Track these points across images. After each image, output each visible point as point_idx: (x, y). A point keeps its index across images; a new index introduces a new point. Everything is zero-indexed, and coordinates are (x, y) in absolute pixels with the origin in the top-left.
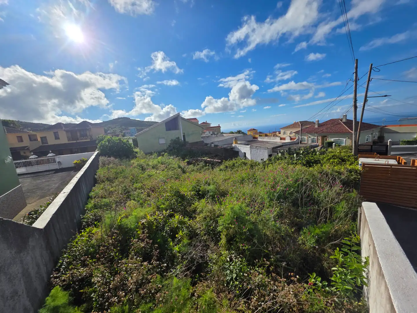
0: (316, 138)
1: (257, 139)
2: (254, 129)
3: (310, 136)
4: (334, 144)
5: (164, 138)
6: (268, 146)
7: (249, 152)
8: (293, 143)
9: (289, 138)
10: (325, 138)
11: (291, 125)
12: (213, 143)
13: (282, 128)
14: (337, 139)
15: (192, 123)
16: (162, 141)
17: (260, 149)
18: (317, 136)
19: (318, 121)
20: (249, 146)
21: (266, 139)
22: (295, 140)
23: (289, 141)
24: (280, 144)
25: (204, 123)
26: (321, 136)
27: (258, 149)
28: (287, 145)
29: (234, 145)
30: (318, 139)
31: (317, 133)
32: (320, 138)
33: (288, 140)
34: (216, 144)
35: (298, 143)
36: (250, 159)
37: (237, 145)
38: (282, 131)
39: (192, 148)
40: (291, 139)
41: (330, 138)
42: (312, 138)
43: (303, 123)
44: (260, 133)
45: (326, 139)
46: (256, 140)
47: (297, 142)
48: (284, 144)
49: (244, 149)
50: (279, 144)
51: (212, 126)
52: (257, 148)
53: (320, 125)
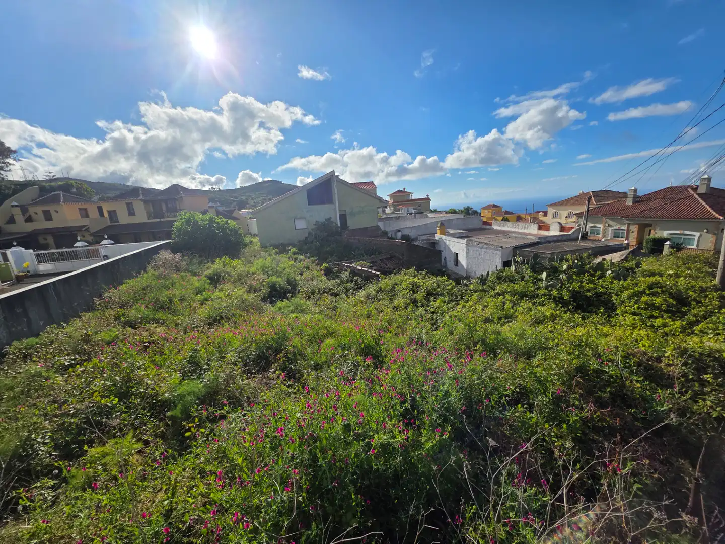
0: (625, 227)
1: (491, 225)
2: (495, 206)
3: (611, 223)
4: (668, 243)
5: (305, 218)
6: (506, 243)
7: (465, 253)
8: (565, 238)
9: (558, 227)
10: (647, 229)
11: (572, 199)
12: (399, 231)
13: (551, 205)
14: (678, 232)
15: (361, 191)
16: (301, 224)
17: (486, 248)
18: (629, 224)
19: (635, 191)
20: (464, 241)
21: (508, 227)
22: (570, 233)
23: (558, 233)
24: (534, 239)
25: (400, 191)
26: (639, 224)
27: (481, 248)
28: (549, 242)
29: (437, 237)
30: (628, 230)
31: (627, 216)
32: (635, 229)
33: (554, 232)
34: (406, 232)
35: (577, 239)
36: (465, 267)
37: (444, 237)
38: (551, 211)
39: (350, 240)
40: (562, 229)
41: (660, 230)
42: (617, 227)
43: (599, 195)
44: (507, 212)
45: (650, 230)
46: (488, 227)
47: (575, 236)
48: (543, 240)
49: (456, 246)
50: (531, 239)
51: (414, 197)
52: (481, 245)
53: (638, 200)
